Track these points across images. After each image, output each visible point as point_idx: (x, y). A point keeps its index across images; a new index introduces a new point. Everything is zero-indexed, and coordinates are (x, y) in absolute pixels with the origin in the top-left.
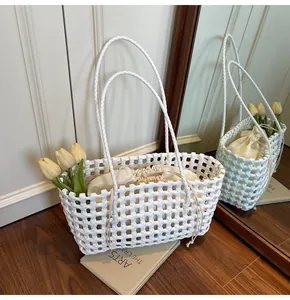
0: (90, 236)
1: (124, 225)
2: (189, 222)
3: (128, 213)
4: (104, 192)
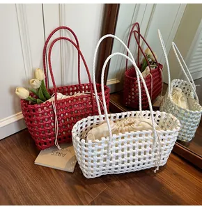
0: (92, 167)
1: (114, 160)
2: (155, 157)
3: (117, 151)
4: (103, 139)
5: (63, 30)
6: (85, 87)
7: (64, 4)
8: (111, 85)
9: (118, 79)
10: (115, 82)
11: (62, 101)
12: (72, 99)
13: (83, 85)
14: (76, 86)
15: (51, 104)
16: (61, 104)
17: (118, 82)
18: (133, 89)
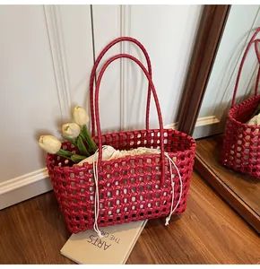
5: (126, 42)
6: (156, 134)
7: (130, 6)
8: (204, 127)
9: (217, 117)
10: (211, 122)
11: (111, 163)
12: (128, 160)
13: (153, 131)
14: (140, 132)
15: (91, 167)
16: (108, 167)
17: (217, 121)
18: (240, 142)
